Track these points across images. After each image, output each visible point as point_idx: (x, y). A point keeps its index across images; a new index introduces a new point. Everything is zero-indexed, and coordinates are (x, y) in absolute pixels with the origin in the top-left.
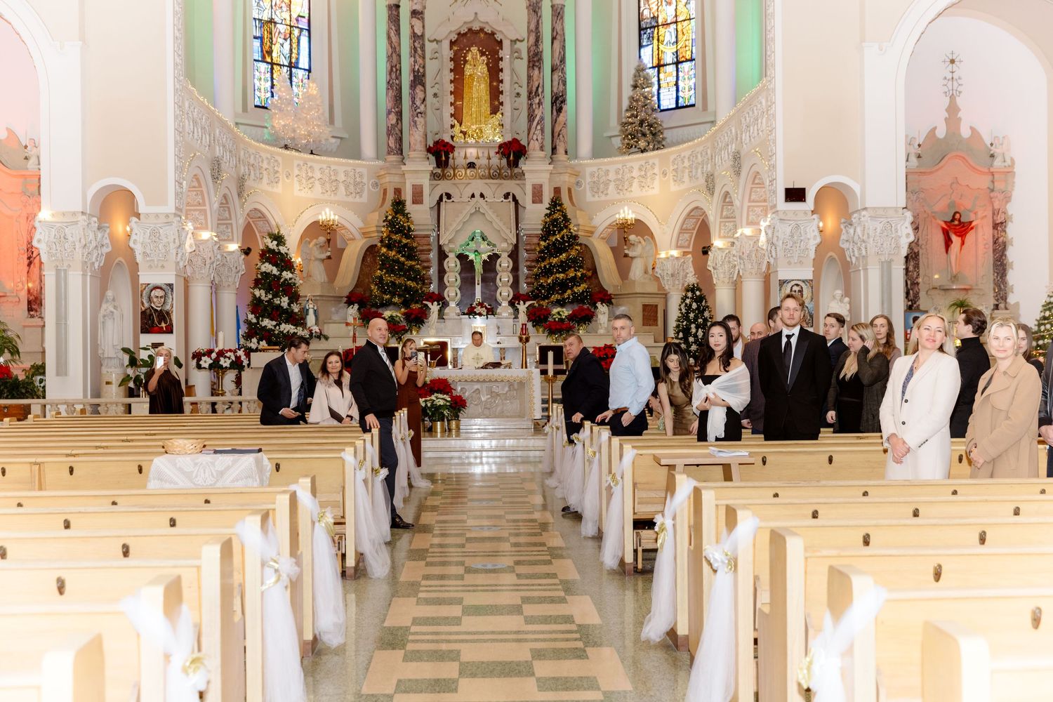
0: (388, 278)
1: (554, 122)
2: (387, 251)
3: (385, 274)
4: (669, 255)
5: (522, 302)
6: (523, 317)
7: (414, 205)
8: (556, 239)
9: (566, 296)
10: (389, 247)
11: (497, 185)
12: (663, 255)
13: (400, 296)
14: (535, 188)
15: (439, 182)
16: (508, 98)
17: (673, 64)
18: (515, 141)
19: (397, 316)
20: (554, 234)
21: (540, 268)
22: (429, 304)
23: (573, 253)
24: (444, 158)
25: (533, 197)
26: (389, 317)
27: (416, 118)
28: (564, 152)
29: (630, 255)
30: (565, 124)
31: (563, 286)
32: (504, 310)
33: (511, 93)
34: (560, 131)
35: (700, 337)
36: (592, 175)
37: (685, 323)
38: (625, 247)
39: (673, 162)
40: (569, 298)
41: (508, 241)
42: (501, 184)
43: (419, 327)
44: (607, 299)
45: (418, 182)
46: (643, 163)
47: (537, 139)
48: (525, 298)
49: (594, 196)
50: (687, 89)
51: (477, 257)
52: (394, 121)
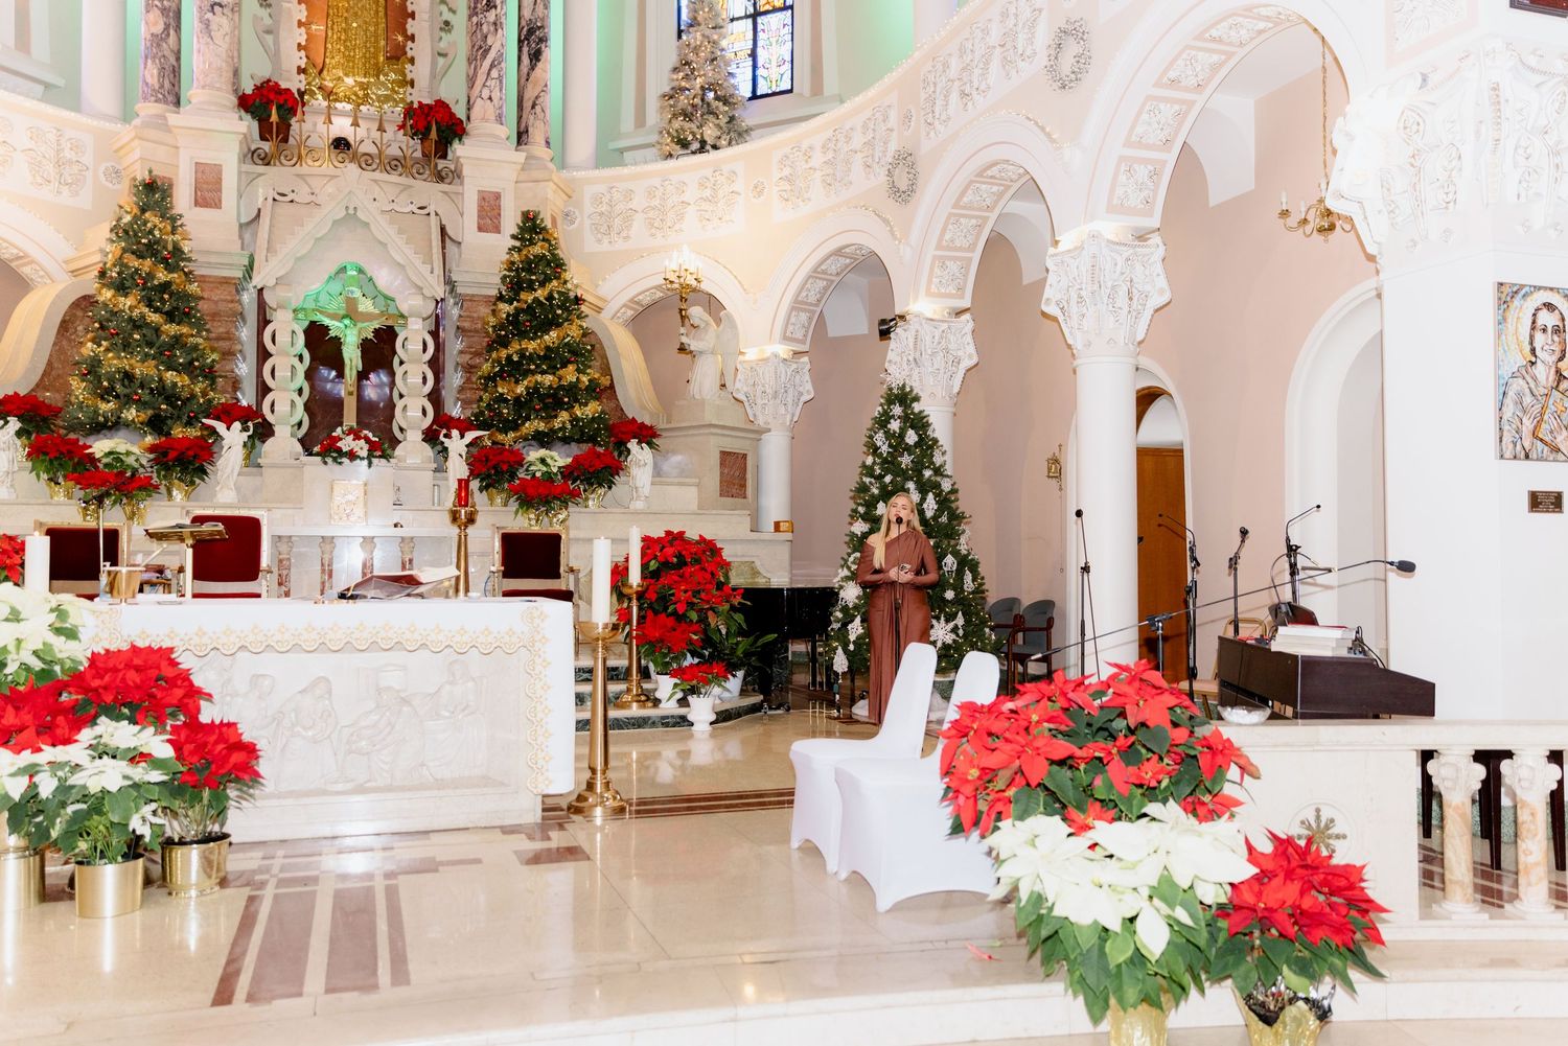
0: (113, 362)
1: (524, 80)
2: (114, 296)
3: (107, 350)
4: (768, 354)
5: (455, 433)
6: (458, 468)
7: (198, 210)
8: (536, 300)
9: (557, 424)
10: (121, 288)
11: (402, 187)
12: (752, 355)
13: (141, 404)
14: (484, 199)
15: (261, 169)
16: (426, 25)
17: (747, 17)
18: (441, 105)
19: (128, 453)
20: (531, 289)
21: (499, 362)
22: (220, 427)
23: (573, 332)
24: (274, 118)
25: (479, 216)
26: (110, 453)
27: (209, 15)
28: (543, 142)
29: (692, 348)
30: (546, 86)
31: (553, 401)
32: (413, 449)
33: (431, 17)
34: (537, 98)
35: (929, 514)
36: (597, 200)
37: (888, 479)
38: (682, 330)
39: (781, 162)
40: (563, 429)
41: (425, 291)
42: (410, 187)
43: (192, 483)
44: (647, 435)
45: (208, 157)
46: (708, 172)
47: (490, 98)
48: (464, 427)
49: (599, 241)
50: (774, 63)
51: (348, 332)
52: (159, 28)
